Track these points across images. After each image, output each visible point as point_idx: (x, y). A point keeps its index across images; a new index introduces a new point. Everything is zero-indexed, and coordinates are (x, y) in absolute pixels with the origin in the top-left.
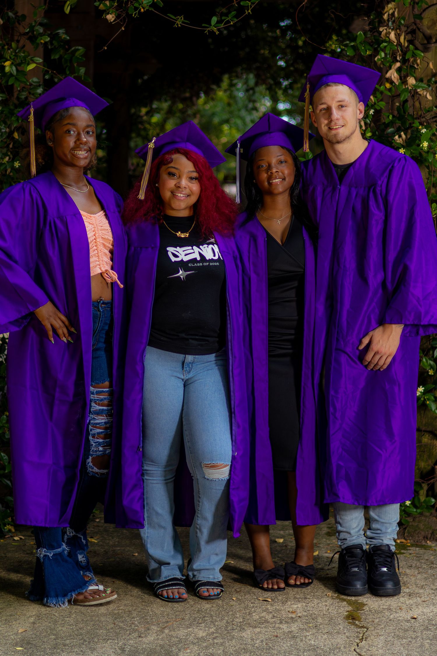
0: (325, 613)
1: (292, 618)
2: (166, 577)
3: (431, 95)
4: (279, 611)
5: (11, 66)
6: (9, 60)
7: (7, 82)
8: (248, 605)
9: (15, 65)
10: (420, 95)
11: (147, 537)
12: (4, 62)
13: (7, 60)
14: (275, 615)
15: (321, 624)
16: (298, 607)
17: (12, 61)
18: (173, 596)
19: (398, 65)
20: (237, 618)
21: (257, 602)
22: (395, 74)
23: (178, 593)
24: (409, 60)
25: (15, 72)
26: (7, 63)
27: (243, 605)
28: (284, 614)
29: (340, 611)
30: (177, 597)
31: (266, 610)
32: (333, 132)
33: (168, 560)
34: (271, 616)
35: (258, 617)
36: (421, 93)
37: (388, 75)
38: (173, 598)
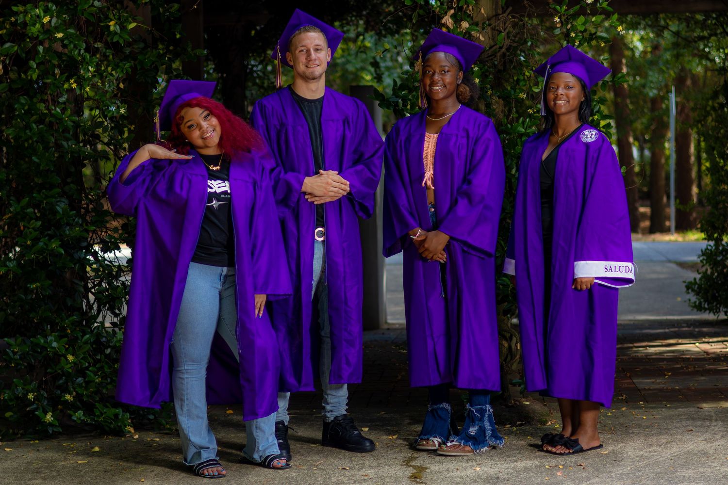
0: (392, 475)
1: (364, 479)
2: (206, 459)
3: (483, 37)
4: (354, 475)
5: (115, 25)
6: (113, 20)
7: (112, 39)
8: (329, 473)
9: (118, 25)
10: (474, 37)
11: (188, 427)
12: (109, 22)
13: (111, 20)
14: (351, 478)
15: (388, 482)
16: (371, 472)
17: (116, 21)
18: (213, 473)
19: (452, 11)
20: (318, 481)
21: (337, 470)
22: (450, 20)
23: (217, 471)
24: (462, 7)
25: (118, 31)
26: (112, 23)
27: (325, 472)
28: (358, 477)
29: (405, 473)
30: (217, 474)
31: (345, 476)
32: (311, 70)
33: (207, 445)
34: (347, 478)
35: (336, 480)
36: (475, 35)
37: (443, 21)
38: (213, 475)
